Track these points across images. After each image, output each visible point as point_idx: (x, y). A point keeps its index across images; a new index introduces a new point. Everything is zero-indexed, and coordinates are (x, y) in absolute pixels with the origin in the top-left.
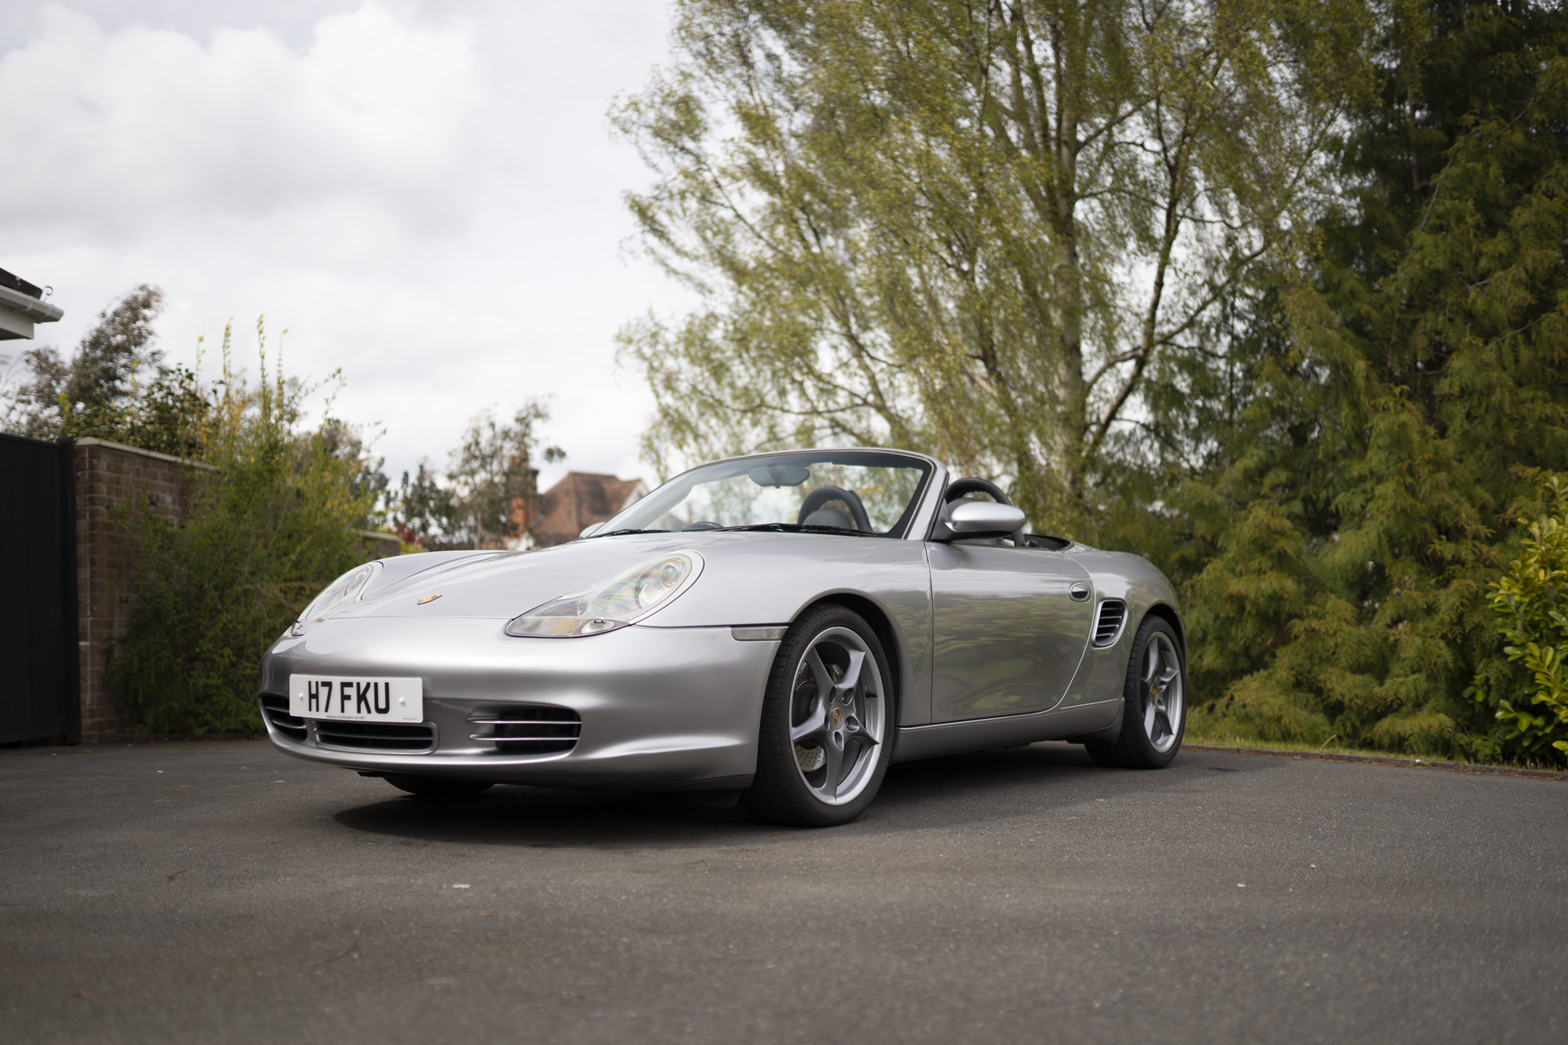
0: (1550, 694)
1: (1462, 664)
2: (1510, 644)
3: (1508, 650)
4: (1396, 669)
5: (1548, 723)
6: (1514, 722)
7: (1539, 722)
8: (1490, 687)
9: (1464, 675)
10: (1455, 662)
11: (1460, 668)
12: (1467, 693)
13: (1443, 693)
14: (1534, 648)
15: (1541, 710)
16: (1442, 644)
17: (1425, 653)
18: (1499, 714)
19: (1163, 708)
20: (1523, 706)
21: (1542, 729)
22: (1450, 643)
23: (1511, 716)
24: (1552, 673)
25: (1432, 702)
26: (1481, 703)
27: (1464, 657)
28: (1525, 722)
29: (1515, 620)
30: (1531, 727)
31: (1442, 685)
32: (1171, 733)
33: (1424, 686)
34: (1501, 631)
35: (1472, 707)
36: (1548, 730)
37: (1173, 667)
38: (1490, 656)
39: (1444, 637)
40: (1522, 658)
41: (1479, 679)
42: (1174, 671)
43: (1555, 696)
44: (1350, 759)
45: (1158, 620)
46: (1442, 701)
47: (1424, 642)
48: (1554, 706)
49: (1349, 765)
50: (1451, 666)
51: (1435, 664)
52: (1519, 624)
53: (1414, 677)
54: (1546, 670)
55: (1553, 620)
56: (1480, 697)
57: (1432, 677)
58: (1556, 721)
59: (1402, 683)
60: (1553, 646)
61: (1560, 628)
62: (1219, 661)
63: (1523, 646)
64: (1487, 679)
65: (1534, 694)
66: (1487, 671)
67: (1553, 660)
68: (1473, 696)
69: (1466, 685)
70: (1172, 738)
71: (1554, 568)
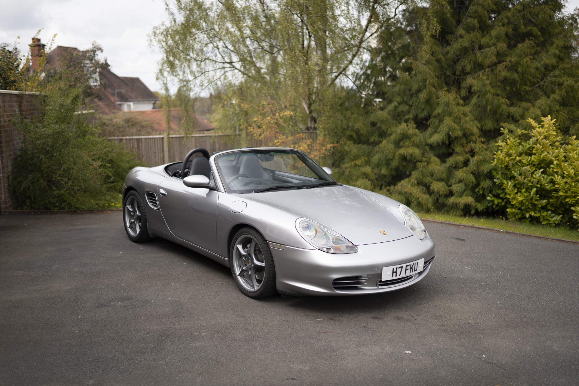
1: (477, 182)
2: (495, 178)
3: (495, 180)
6: (493, 201)
8: (484, 189)
9: (477, 185)
10: (475, 181)
12: (477, 190)
13: (469, 190)
14: (505, 182)
15: (505, 199)
16: (471, 175)
17: (464, 177)
18: (488, 198)
21: (501, 203)
22: (474, 175)
23: (492, 199)
24: (511, 188)
25: (466, 193)
26: (481, 194)
27: (478, 180)
28: (497, 201)
29: (498, 171)
31: (470, 188)
33: (463, 188)
35: (477, 195)
36: (504, 204)
38: (485, 180)
39: (472, 173)
40: (500, 184)
41: (481, 187)
43: (512, 196)
46: (469, 192)
47: (466, 175)
51: (469, 182)
53: (460, 184)
54: (508, 188)
55: (512, 173)
56: (481, 192)
57: (466, 185)
60: (512, 181)
61: (514, 176)
62: (387, 172)
63: (500, 179)
64: (484, 187)
66: (485, 184)
67: (510, 185)
68: (479, 192)
69: (476, 188)
71: (510, 156)
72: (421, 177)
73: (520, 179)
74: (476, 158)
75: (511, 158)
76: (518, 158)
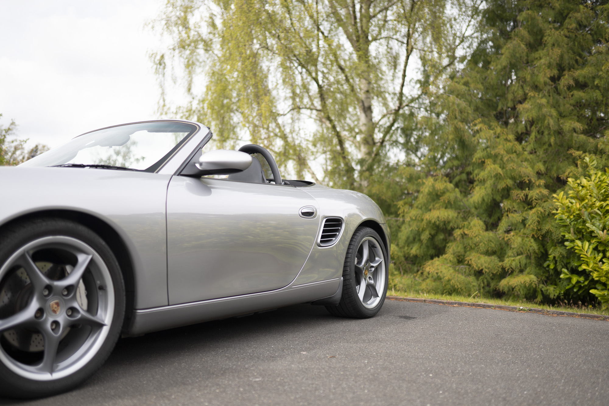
0: (588, 265)
1: (543, 251)
2: (567, 240)
3: (566, 243)
4: (510, 253)
5: (586, 279)
6: (569, 279)
7: (582, 279)
8: (556, 261)
9: (544, 256)
10: (539, 249)
11: (542, 252)
12: (545, 265)
13: (533, 265)
14: (578, 243)
15: (584, 273)
16: (532, 240)
17: (524, 245)
18: (562, 276)
19: (372, 282)
20: (574, 271)
21: (584, 283)
22: (536, 239)
23: (567, 276)
24: (589, 254)
25: (528, 270)
26: (552, 269)
27: (544, 247)
28: (575, 279)
29: (570, 229)
30: (578, 282)
31: (533, 261)
32: (377, 296)
33: (524, 261)
34: (562, 234)
35: (548, 271)
36: (586, 283)
37: (380, 257)
38: (556, 246)
39: (533, 237)
40: (573, 248)
41: (551, 257)
42: (380, 259)
43: (591, 266)
44: (484, 306)
45: (369, 230)
46: (533, 269)
47: (523, 240)
48: (591, 271)
49: (484, 309)
50: (537, 251)
51: (529, 250)
52: (572, 230)
53: (519, 257)
54: (585, 253)
55: (588, 228)
56: (552, 267)
57: (528, 257)
58: (590, 278)
59: (514, 260)
60: (589, 241)
61: (592, 232)
63: (572, 241)
64: (554, 257)
65: (580, 265)
66: (555, 252)
67: (589, 248)
68: (548, 266)
69: (545, 261)
70: (378, 300)
72: (462, 251)
73: (602, 234)
74: (534, 210)
75: (584, 203)
76: (598, 204)
